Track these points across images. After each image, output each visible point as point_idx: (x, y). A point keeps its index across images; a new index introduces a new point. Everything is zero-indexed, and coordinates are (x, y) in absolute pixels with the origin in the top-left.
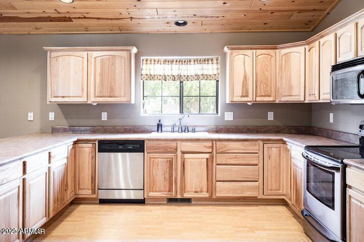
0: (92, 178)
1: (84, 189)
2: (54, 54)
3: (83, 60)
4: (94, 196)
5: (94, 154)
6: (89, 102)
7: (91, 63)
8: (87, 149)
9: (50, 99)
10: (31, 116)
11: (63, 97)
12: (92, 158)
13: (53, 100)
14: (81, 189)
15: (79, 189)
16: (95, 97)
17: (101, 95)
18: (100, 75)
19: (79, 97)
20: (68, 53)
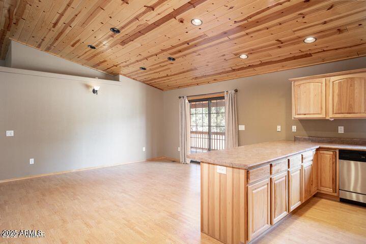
0: (333, 179)
1: (326, 187)
2: (297, 83)
3: (322, 85)
4: (335, 194)
5: (334, 160)
6: (327, 118)
7: (329, 86)
8: (328, 155)
9: (295, 116)
10: (279, 128)
11: (305, 114)
12: (333, 163)
13: (297, 116)
14: (323, 186)
15: (321, 186)
16: (333, 114)
17: (339, 112)
18: (338, 95)
19: (318, 114)
20: (308, 81)
